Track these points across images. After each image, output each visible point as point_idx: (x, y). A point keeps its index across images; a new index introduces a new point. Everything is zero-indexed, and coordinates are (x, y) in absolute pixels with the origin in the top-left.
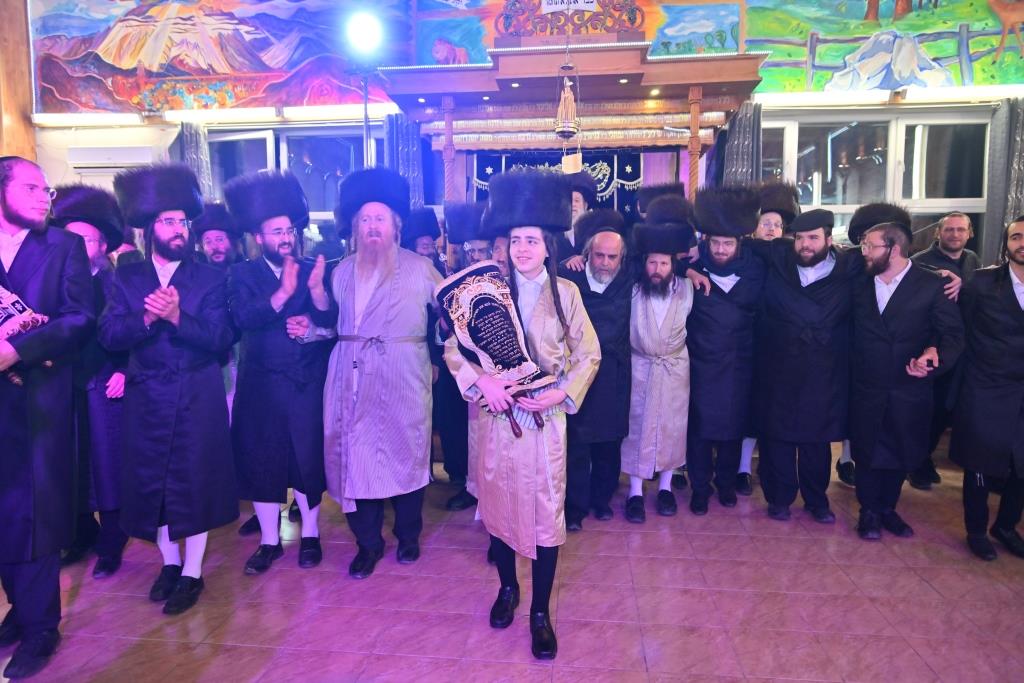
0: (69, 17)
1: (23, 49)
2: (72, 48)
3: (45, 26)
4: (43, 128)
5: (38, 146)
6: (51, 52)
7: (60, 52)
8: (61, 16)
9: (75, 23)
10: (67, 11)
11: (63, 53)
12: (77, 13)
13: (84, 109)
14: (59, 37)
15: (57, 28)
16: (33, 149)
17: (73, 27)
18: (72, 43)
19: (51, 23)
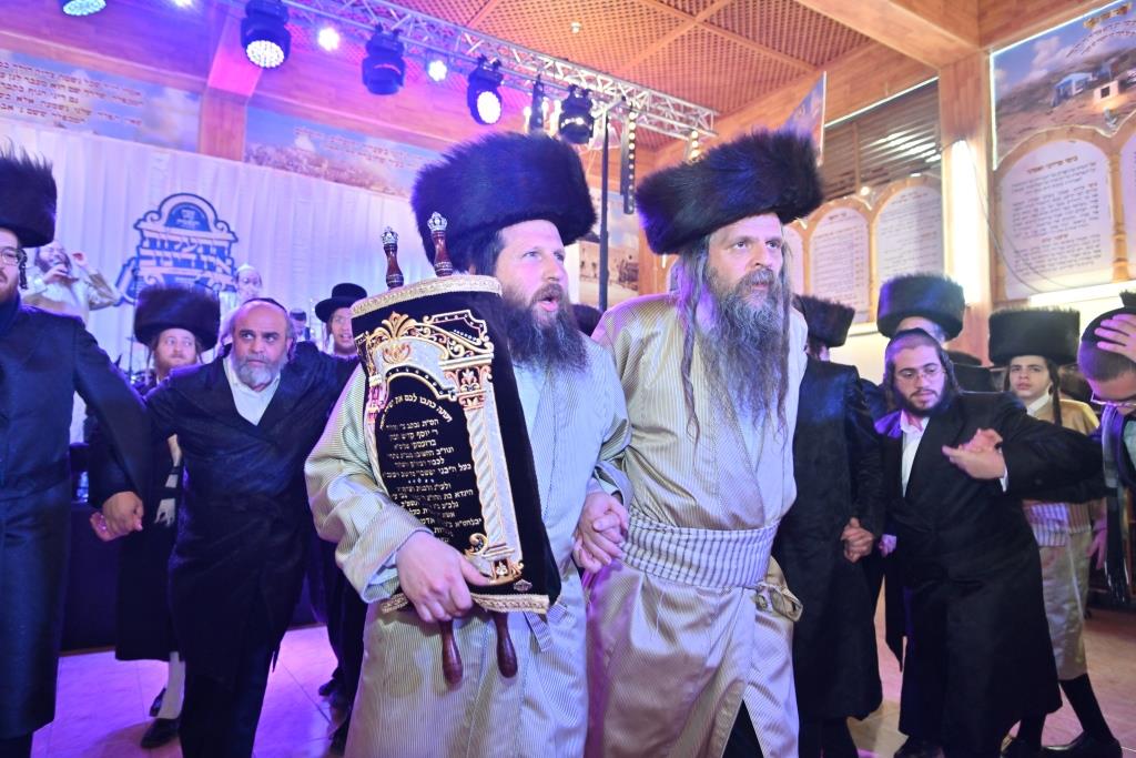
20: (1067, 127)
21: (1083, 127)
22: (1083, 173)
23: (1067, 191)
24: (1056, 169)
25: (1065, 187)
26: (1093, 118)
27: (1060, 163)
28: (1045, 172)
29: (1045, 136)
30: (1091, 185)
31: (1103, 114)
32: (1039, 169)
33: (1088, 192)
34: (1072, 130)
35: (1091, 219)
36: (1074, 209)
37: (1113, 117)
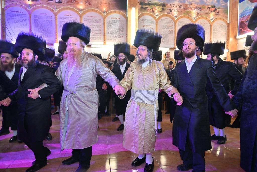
0: (247, 11)
1: (237, 22)
2: (247, 18)
3: (242, 15)
4: (239, 39)
5: (238, 44)
6: (242, 21)
7: (244, 20)
8: (245, 11)
9: (248, 11)
10: (247, 9)
11: (245, 20)
12: (249, 9)
13: (248, 32)
14: (244, 16)
15: (244, 14)
16: (237, 45)
17: (248, 13)
18: (247, 17)
19: (243, 14)
20: (20, 4)
21: (24, 5)
22: (24, 16)
23: (20, 19)
24: (18, 13)
25: (20, 18)
26: (26, 4)
27: (19, 12)
28: (15, 13)
29: (15, 4)
30: (25, 19)
31: (28, 4)
32: (14, 12)
33: (24, 21)
34: (21, 5)
35: (25, 27)
36: (21, 24)
37: (30, 6)
